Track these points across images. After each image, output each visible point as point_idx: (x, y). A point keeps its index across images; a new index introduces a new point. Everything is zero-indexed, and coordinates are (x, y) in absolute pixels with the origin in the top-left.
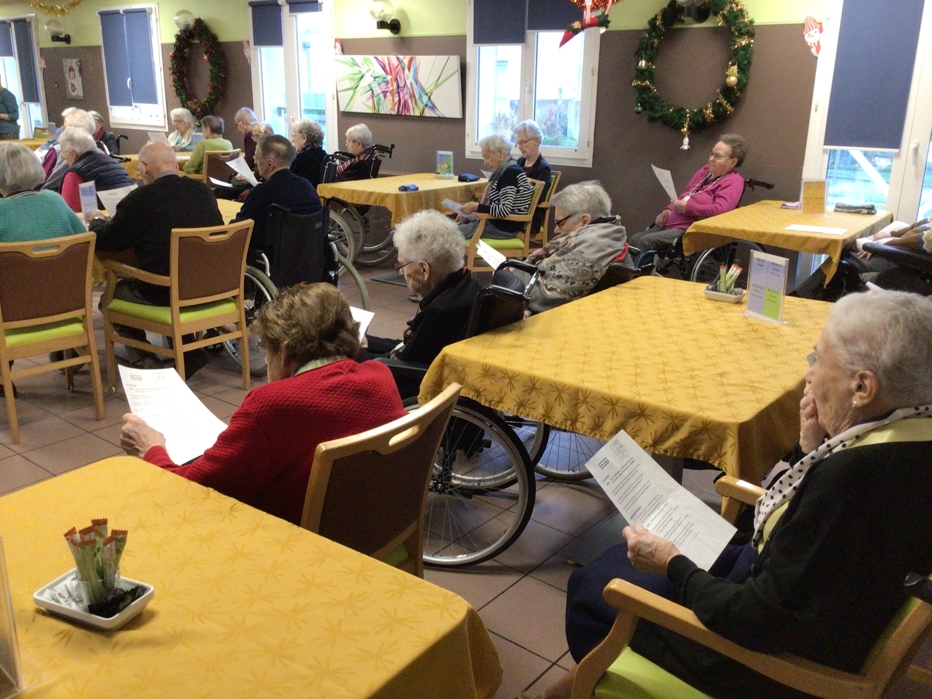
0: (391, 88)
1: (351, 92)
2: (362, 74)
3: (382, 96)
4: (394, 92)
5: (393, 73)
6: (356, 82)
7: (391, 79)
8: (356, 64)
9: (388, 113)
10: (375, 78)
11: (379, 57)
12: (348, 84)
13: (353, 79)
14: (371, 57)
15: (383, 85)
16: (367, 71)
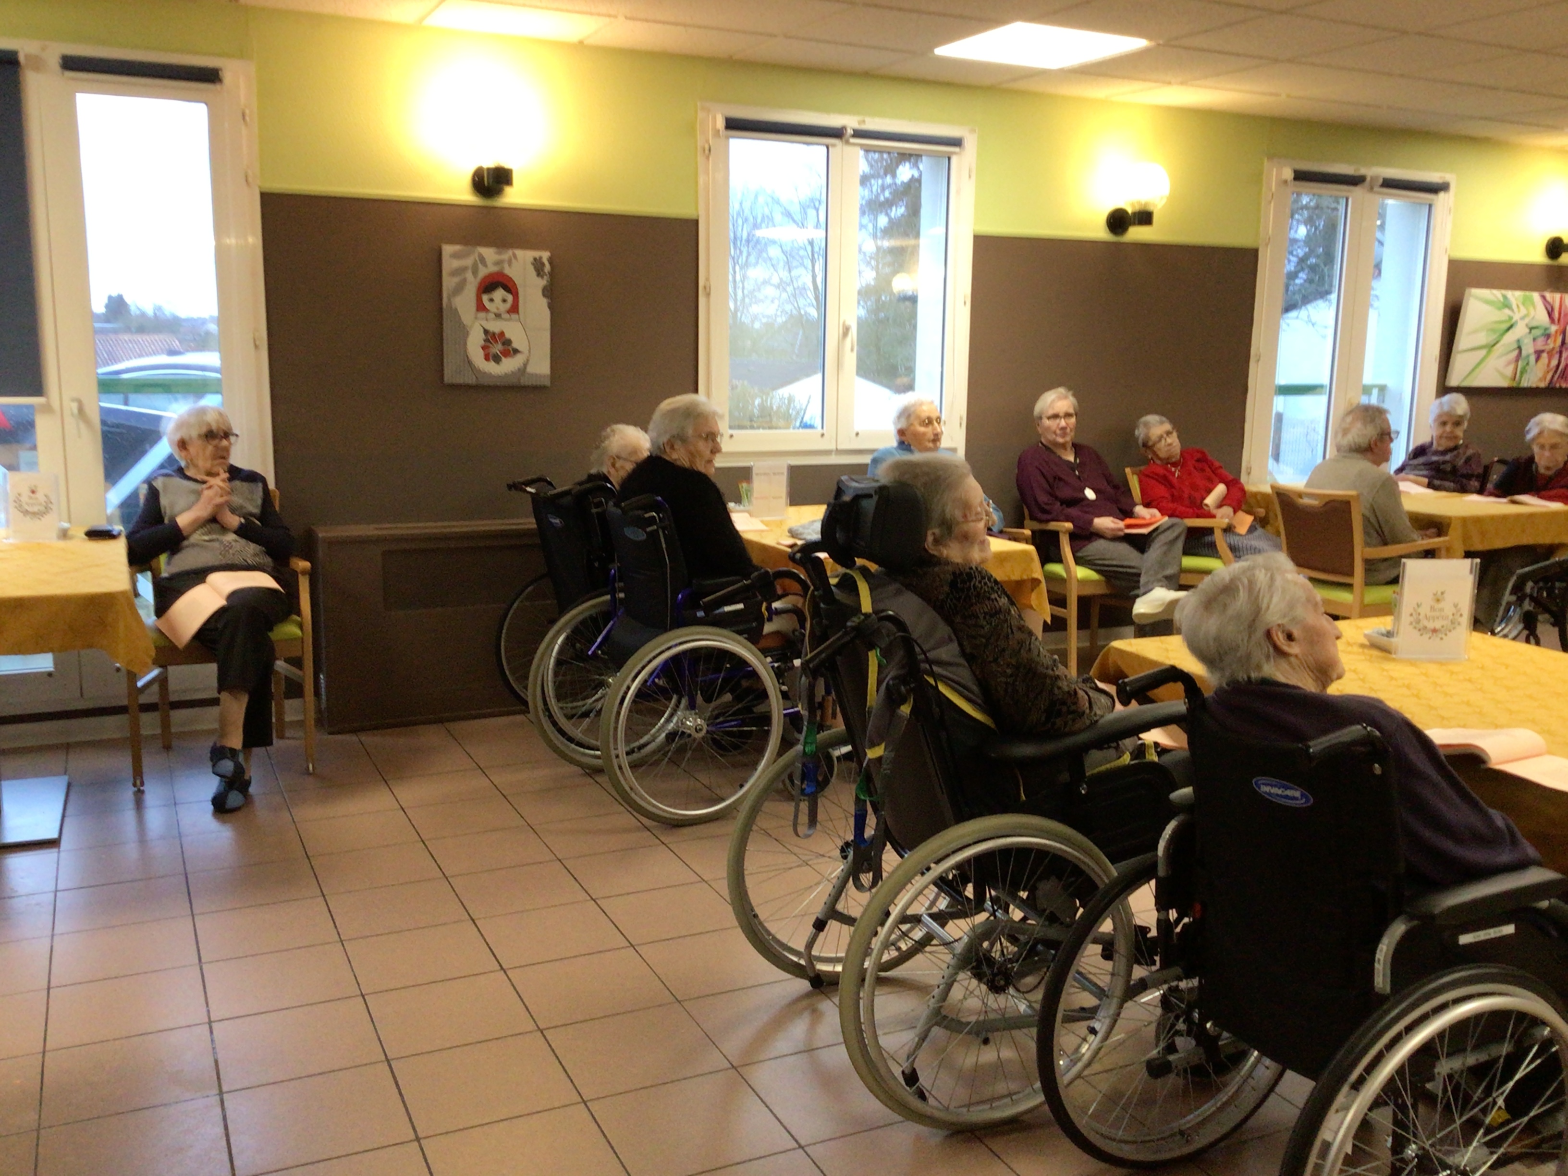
0: (1551, 346)
1: (1483, 352)
2: (1513, 321)
3: (1533, 359)
4: (1554, 352)
5: (1562, 320)
6: (1498, 334)
7: (1556, 332)
8: (1506, 305)
9: (1534, 385)
10: (1531, 329)
11: (1548, 295)
12: (1483, 338)
13: (1493, 330)
14: (1536, 296)
15: (1540, 342)
16: (1522, 318)
